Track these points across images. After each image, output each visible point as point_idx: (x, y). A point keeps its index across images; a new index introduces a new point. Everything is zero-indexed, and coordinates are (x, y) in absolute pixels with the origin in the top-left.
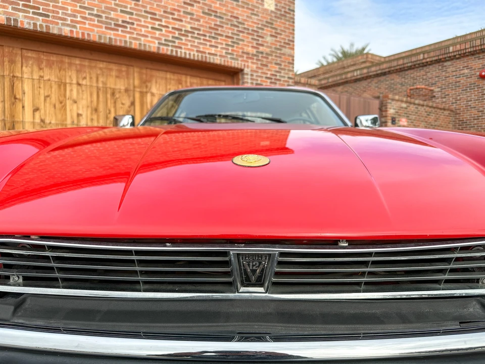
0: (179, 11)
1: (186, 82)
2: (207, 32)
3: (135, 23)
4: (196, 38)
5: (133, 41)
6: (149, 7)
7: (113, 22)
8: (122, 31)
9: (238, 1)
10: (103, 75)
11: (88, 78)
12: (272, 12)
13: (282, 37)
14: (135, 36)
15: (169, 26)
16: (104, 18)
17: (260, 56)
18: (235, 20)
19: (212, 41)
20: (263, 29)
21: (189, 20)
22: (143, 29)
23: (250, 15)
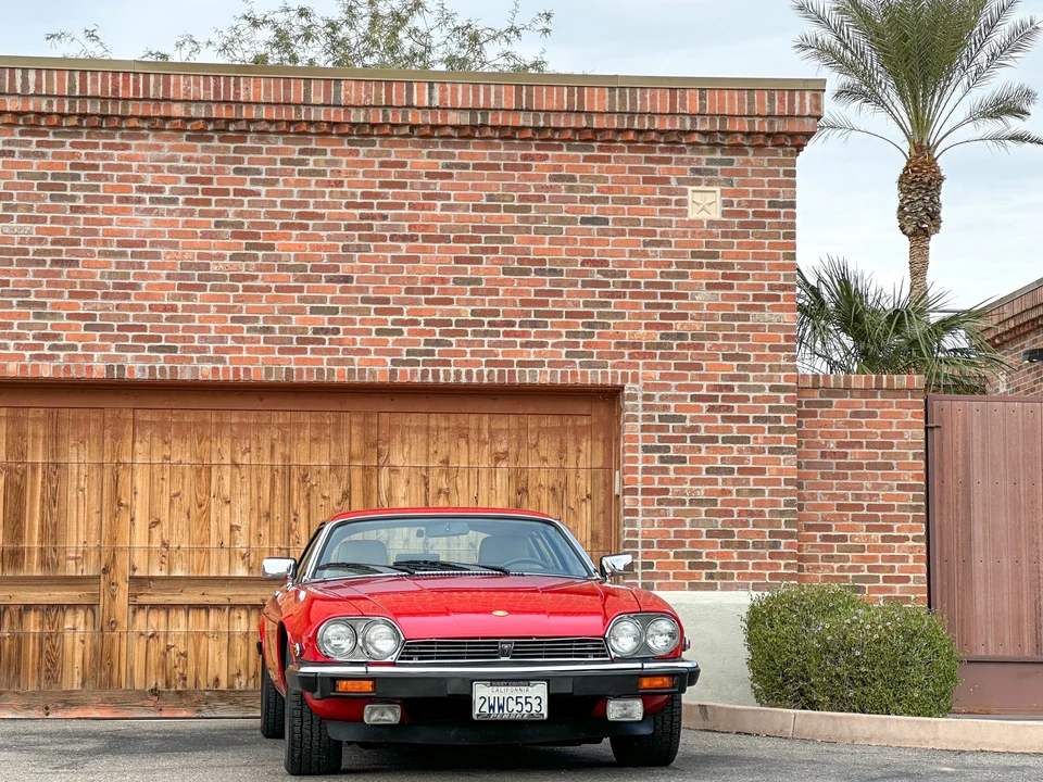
0: (444, 281)
1: (479, 430)
2: (517, 314)
3: (341, 327)
4: (486, 334)
5: (336, 368)
6: (374, 288)
7: (295, 337)
8: (313, 351)
9: (606, 222)
10: (284, 439)
11: (253, 450)
12: (712, 223)
13: (750, 282)
14: (340, 356)
15: (419, 318)
16: (277, 331)
17: (675, 346)
18: (596, 269)
19: (530, 333)
20: (684, 275)
21: (468, 296)
22: (358, 338)
23: (642, 248)
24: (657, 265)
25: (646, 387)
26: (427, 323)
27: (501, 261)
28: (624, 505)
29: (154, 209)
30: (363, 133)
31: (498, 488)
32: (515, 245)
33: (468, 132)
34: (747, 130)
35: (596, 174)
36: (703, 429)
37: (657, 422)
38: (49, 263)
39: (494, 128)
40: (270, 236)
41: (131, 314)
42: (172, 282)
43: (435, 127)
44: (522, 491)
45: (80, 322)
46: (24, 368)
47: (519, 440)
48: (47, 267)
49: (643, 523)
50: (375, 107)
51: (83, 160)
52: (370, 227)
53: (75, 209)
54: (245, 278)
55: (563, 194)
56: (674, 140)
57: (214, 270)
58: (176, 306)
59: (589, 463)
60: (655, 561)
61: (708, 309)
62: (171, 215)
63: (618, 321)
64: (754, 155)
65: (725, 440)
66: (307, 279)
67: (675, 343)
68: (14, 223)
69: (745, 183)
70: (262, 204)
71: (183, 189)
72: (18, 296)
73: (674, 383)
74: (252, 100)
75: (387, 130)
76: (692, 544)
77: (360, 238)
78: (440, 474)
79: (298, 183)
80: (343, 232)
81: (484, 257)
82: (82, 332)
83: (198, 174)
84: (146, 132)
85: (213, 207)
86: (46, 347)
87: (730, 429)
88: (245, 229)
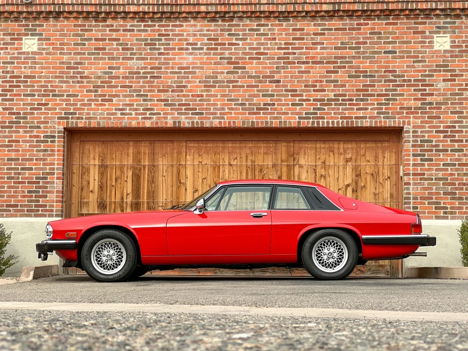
0: (321, 81)
1: (339, 148)
2: (354, 95)
3: (276, 103)
4: (340, 104)
5: (274, 121)
6: (290, 85)
7: (255, 107)
8: (264, 113)
9: (395, 52)
10: (252, 153)
11: (238, 158)
12: (445, 51)
13: (464, 78)
14: (276, 115)
15: (310, 98)
16: (247, 105)
17: (427, 108)
18: (391, 74)
19: (360, 104)
20: (432, 76)
21: (332, 88)
22: (283, 107)
23: (412, 64)
24: (419, 71)
25: (414, 127)
26: (314, 100)
27: (347, 72)
28: (404, 180)
29: (193, 53)
30: (285, 16)
31: (347, 174)
32: (354, 64)
33: (332, 13)
34: (462, 7)
35: (391, 30)
36: (441, 146)
37: (419, 143)
38: (149, 77)
39: (343, 11)
40: (243, 63)
41: (184, 99)
42: (201, 84)
43: (317, 12)
44: (358, 175)
45: (162, 103)
46: (139, 123)
47: (357, 153)
48: (148, 79)
49: (413, 188)
50: (290, 4)
51: (163, 32)
52: (288, 58)
53: (160, 54)
54: (233, 82)
55: (376, 40)
56: (428, 13)
57: (219, 78)
58: (203, 95)
59: (389, 163)
60: (419, 206)
61: (443, 91)
62: (201, 55)
63: (401, 98)
64: (465, 19)
65: (452, 151)
66: (261, 82)
67: (428, 107)
68: (135, 61)
69: (461, 32)
70: (240, 49)
71: (206, 43)
72: (136, 92)
73: (427, 125)
74: (235, 3)
75: (295, 14)
76: (436, 198)
77: (284, 63)
78: (321, 168)
79: (256, 39)
80: (276, 60)
81: (339, 70)
82: (163, 107)
83: (212, 37)
84: (190, 19)
85: (219, 51)
86: (148, 114)
87: (454, 146)
88: (233, 60)
